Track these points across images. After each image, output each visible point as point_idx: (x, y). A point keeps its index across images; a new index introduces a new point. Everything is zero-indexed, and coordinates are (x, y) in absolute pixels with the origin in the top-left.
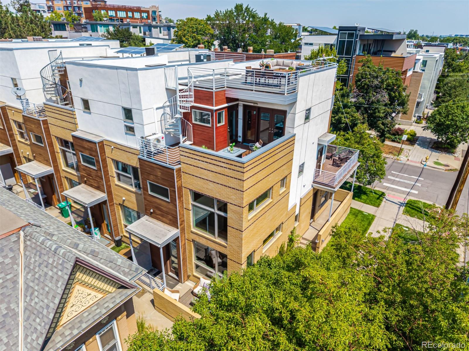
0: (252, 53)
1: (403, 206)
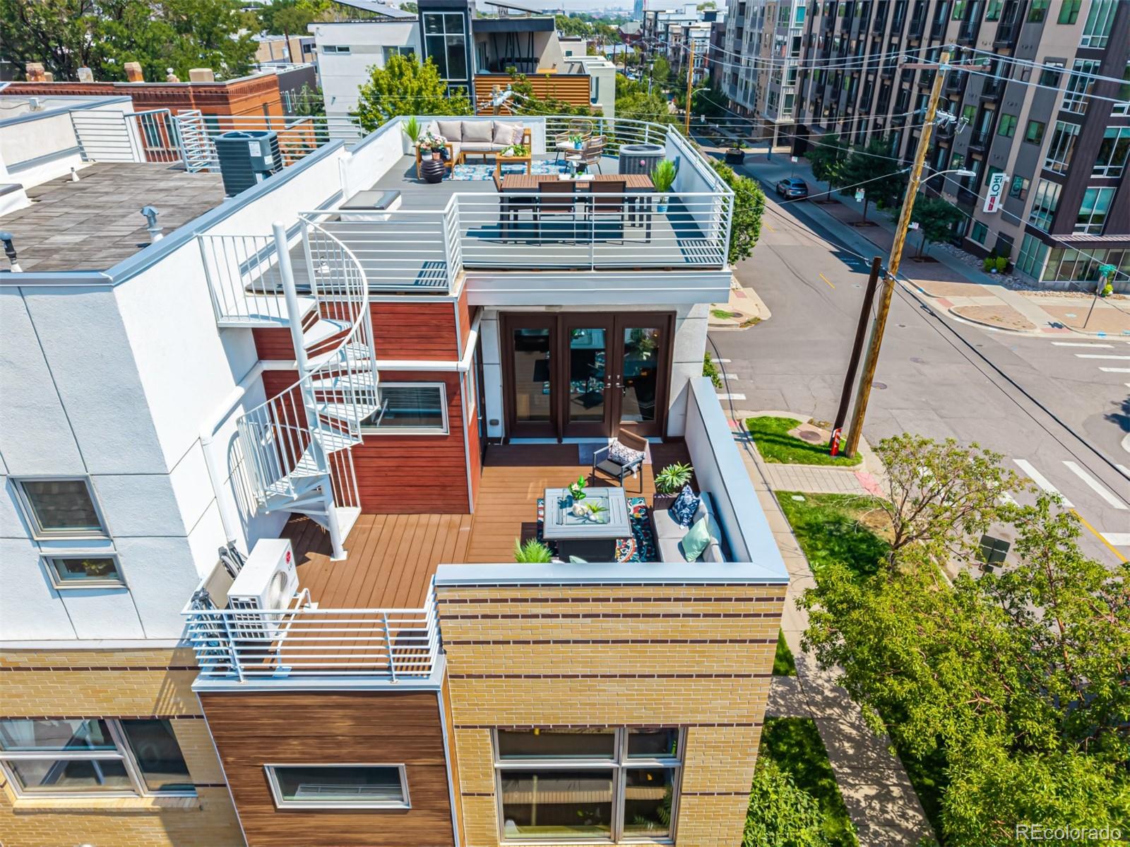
0: (142, 82)
1: (749, 441)
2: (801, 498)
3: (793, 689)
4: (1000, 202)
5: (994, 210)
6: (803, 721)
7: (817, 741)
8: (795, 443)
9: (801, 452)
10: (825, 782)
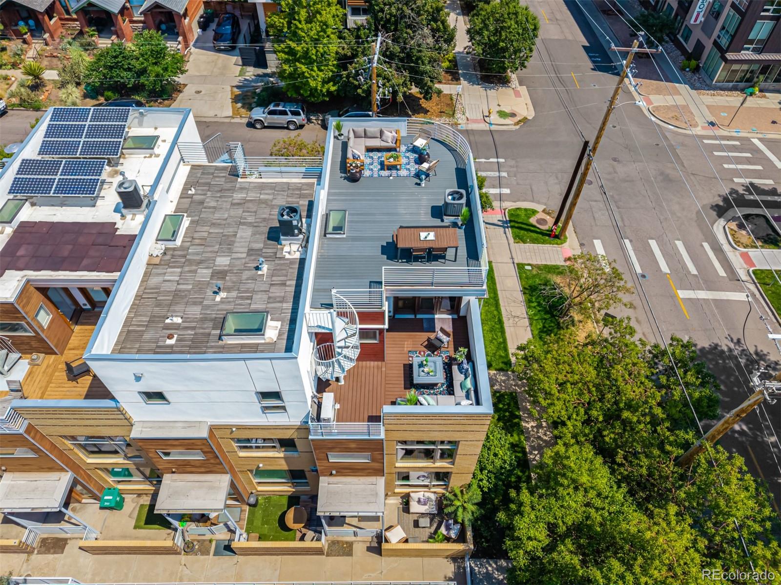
1: (508, 227)
2: (529, 268)
3: (509, 378)
4: (703, 16)
5: (698, 22)
6: (511, 393)
7: (516, 403)
8: (532, 228)
9: (534, 235)
10: (516, 420)
